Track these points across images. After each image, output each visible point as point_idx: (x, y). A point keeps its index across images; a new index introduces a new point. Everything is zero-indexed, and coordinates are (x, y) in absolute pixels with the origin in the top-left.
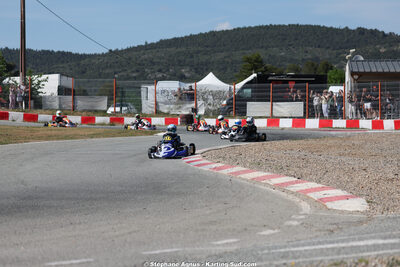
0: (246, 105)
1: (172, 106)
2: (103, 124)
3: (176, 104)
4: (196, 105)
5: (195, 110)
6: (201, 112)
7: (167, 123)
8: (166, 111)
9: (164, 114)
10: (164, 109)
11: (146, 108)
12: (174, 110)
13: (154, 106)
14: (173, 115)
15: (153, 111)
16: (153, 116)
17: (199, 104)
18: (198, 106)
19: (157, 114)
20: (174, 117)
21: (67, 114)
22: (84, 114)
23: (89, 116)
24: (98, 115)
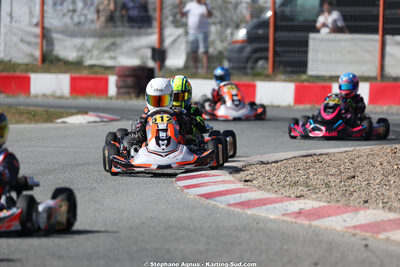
0: (305, 43)
1: (90, 42)
3: (101, 35)
4: (161, 40)
5: (159, 54)
6: (176, 59)
7: (77, 87)
8: (71, 55)
9: (67, 63)
10: (66, 49)
11: (16, 45)
12: (95, 53)
13: (39, 40)
14: (92, 66)
15: (32, 56)
16: (35, 70)
17: (170, 35)
18: (168, 42)
19: (47, 64)
20: (96, 73)
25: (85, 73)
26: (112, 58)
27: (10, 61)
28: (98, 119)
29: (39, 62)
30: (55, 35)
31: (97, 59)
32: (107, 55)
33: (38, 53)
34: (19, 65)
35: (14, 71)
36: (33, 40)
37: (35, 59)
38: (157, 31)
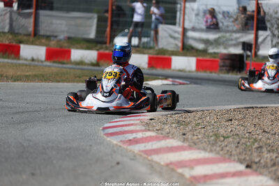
1: (212, 36)
2: (81, 63)
4: (256, 38)
8: (201, 46)
9: (197, 50)
14: (215, 53)
15: (176, 45)
16: (176, 54)
17: (262, 35)
18: (260, 40)
19: (185, 51)
20: (215, 57)
21: (21, 42)
22: (53, 44)
23: (61, 47)
24: (78, 46)
25: (208, 58)
26: (225, 48)
27: (162, 49)
29: (180, 50)
30: (190, 34)
32: (222, 47)
33: (180, 45)
34: (168, 51)
35: (164, 54)
36: (176, 35)
37: (178, 48)
38: (254, 32)
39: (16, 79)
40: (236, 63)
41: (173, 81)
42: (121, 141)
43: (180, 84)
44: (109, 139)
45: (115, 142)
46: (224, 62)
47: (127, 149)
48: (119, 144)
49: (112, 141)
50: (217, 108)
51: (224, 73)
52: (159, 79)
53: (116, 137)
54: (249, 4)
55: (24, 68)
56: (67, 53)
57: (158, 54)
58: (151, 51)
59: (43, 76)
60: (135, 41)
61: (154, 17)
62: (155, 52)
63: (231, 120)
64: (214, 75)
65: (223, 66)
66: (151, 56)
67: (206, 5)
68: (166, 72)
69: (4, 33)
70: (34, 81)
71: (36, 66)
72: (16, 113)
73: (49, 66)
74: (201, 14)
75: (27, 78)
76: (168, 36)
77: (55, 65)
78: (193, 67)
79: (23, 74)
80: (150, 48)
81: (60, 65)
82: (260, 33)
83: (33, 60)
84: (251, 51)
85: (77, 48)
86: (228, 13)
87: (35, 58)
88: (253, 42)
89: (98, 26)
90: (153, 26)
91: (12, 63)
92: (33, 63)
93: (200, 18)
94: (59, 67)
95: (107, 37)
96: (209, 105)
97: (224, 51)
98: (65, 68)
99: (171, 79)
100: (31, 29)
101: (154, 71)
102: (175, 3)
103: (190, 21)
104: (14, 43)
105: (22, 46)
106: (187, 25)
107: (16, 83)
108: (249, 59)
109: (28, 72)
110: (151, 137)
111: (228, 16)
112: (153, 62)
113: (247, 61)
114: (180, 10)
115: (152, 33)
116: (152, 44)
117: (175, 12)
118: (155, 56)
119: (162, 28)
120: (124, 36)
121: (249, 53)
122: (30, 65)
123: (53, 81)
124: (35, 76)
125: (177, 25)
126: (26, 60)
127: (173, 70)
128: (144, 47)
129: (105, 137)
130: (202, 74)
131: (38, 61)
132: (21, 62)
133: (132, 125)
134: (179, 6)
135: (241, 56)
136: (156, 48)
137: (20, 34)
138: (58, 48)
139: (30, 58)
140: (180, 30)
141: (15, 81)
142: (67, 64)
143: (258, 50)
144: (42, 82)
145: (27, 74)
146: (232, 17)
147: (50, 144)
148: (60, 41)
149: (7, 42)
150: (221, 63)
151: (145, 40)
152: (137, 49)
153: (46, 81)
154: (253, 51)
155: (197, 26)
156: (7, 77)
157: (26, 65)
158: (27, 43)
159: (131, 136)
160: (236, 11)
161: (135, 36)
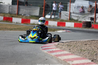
1: (80, 16)
2: (34, 24)
8: (76, 19)
9: (75, 20)
11: (64, 16)
12: (81, 18)
13: (69, 15)
14: (80, 21)
15: (67, 18)
16: (67, 21)
18: (97, 16)
19: (70, 20)
21: (13, 17)
22: (24, 18)
23: (27, 19)
24: (33, 18)
25: (78, 23)
26: (84, 19)
27: (62, 19)
28: (65, 31)
29: (69, 20)
30: (72, 14)
31: (81, 20)
32: (83, 19)
33: (68, 18)
34: (64, 20)
35: (63, 21)
36: (67, 15)
37: (68, 19)
38: (95, 14)
39: (11, 29)
40: (88, 25)
41: (66, 31)
42: (48, 52)
43: (69, 32)
44: (43, 51)
45: (45, 52)
46: (84, 24)
47: (50, 54)
48: (47, 53)
49: (44, 51)
50: (82, 40)
51: (84, 28)
52: (61, 30)
53: (46, 50)
54: (93, 4)
55: (14, 26)
56: (29, 21)
57: (61, 21)
58: (58, 20)
59: (20, 29)
60: (53, 17)
61: (60, 8)
62: (60, 21)
63: (86, 45)
64: (80, 29)
65: (84, 26)
66: (58, 22)
67: (78, 4)
68: (64, 27)
69: (7, 13)
70: (17, 30)
71: (18, 25)
72: (11, 41)
73: (23, 25)
74: (76, 7)
75: (15, 29)
76: (64, 15)
77: (25, 25)
78: (73, 26)
79: (14, 28)
80: (58, 19)
81: (26, 25)
82: (97, 14)
83: (17, 23)
84: (93, 20)
85: (32, 19)
86: (86, 7)
87: (18, 22)
88: (94, 17)
89: (40, 11)
90: (59, 11)
91: (10, 24)
92: (17, 24)
93: (76, 9)
94: (26, 26)
95: (43, 15)
96: (79, 39)
97: (84, 21)
98: (28, 26)
99: (65, 30)
100: (16, 12)
101: (59, 27)
102: (67, 4)
103: (72, 10)
104: (10, 17)
105: (13, 18)
106: (71, 11)
107: (11, 31)
108: (93, 23)
109: (15, 27)
110: (58, 50)
111: (86, 8)
112: (59, 24)
113: (92, 24)
114: (69, 6)
115: (59, 14)
116: (59, 18)
117: (67, 7)
118: (60, 22)
119: (62, 12)
120: (49, 15)
121: (93, 21)
122: (16, 25)
123: (24, 31)
124: (18, 29)
125: (68, 11)
126: (14, 23)
127: (66, 27)
128: (56, 19)
129: (42, 50)
130: (76, 28)
131: (19, 23)
132: (13, 24)
133: (51, 46)
134: (68, 5)
135: (90, 22)
136: (60, 19)
137: (13, 14)
138: (26, 19)
139: (16, 22)
140: (69, 13)
141: (10, 30)
142: (29, 24)
143: (96, 20)
144: (20, 31)
145: (15, 28)
146: (87, 8)
147: (23, 52)
148: (26, 16)
149: (8, 17)
150: (83, 24)
151: (56, 16)
152: (54, 19)
153: (21, 30)
154: (94, 21)
155: (75, 12)
156: (8, 29)
157: (15, 25)
158: (15, 17)
159: (51, 50)
160: (88, 6)
161: (53, 15)
